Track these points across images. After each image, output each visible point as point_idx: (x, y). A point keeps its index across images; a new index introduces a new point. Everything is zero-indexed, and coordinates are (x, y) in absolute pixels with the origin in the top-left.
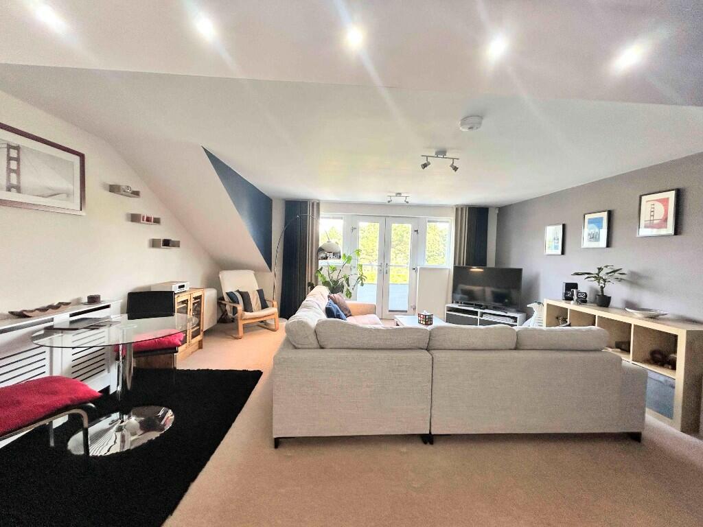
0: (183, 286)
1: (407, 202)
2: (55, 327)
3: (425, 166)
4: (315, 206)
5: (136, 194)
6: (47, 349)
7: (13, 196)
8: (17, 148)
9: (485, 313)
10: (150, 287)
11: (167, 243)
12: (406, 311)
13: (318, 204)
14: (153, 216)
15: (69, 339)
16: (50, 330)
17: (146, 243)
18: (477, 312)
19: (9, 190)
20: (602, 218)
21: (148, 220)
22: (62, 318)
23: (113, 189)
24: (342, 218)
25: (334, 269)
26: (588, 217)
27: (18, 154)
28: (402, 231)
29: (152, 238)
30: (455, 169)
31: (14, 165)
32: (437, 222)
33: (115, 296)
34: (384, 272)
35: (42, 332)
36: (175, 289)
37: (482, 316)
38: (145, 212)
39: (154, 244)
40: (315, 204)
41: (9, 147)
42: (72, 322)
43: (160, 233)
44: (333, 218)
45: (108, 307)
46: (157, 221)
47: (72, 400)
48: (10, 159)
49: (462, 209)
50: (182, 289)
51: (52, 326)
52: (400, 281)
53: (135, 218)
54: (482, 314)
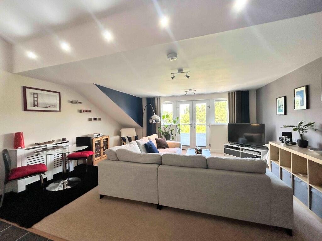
0: (99, 135)
1: (195, 93)
2: (47, 148)
3: (172, 78)
4: (158, 99)
5: (80, 103)
6: (45, 156)
7: (36, 108)
8: (37, 94)
9: (244, 149)
10: (87, 135)
11: (95, 119)
12: (206, 147)
13: (160, 98)
14: (88, 109)
15: (53, 152)
16: (45, 149)
17: (87, 120)
18: (239, 148)
19: (34, 107)
20: (303, 91)
21: (86, 111)
22: (50, 146)
23: (72, 102)
24: (172, 103)
25: (167, 127)
26: (296, 90)
27: (37, 95)
28: (201, 107)
29: (89, 117)
30: (188, 77)
31: (36, 99)
32: (220, 101)
33: (72, 138)
34: (193, 127)
35: (42, 150)
36: (95, 136)
37: (242, 151)
38: (85, 109)
39: (90, 120)
40: (158, 98)
41: (34, 94)
42: (53, 147)
43: (92, 116)
44: (168, 104)
45: (68, 142)
46: (90, 111)
47: (37, 171)
48: (34, 97)
49: (232, 93)
50: (98, 136)
51: (46, 148)
52: (201, 132)
53: (81, 111)
54: (242, 149)
